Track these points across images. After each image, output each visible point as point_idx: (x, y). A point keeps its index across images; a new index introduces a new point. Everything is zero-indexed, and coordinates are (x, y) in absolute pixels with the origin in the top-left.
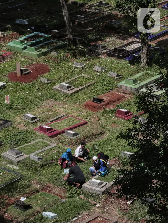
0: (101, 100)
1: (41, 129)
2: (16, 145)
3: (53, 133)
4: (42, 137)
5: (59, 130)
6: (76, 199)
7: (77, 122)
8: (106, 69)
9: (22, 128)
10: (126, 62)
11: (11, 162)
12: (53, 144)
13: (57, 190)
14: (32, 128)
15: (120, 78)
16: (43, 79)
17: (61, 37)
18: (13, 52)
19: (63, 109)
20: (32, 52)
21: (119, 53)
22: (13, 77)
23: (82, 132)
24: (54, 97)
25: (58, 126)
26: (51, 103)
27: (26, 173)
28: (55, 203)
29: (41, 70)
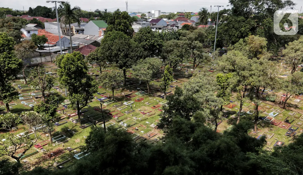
0: (155, 107)
1: (141, 112)
2: (136, 116)
3: (144, 113)
4: (142, 114)
5: (145, 113)
6: (149, 128)
7: (149, 111)
8: (156, 100)
9: (137, 112)
10: (161, 98)
11: (134, 120)
12: (144, 116)
13: (144, 126)
14: (139, 112)
15: (159, 102)
16: (142, 101)
17: (147, 92)
18: (136, 95)
19: (146, 108)
20: (140, 95)
21: (160, 96)
22: (136, 101)
23: (150, 113)
24: (145, 106)
25: (145, 112)
26: (144, 107)
27: (138, 122)
28: (144, 129)
29: (142, 99)
